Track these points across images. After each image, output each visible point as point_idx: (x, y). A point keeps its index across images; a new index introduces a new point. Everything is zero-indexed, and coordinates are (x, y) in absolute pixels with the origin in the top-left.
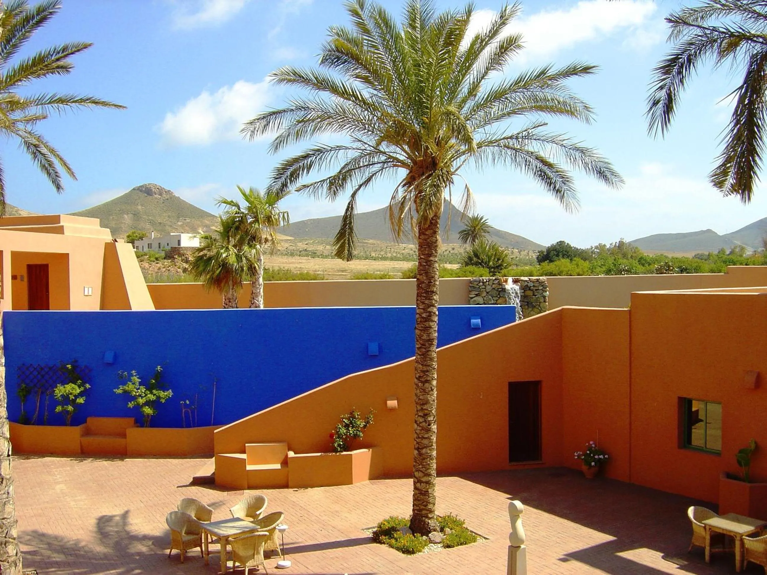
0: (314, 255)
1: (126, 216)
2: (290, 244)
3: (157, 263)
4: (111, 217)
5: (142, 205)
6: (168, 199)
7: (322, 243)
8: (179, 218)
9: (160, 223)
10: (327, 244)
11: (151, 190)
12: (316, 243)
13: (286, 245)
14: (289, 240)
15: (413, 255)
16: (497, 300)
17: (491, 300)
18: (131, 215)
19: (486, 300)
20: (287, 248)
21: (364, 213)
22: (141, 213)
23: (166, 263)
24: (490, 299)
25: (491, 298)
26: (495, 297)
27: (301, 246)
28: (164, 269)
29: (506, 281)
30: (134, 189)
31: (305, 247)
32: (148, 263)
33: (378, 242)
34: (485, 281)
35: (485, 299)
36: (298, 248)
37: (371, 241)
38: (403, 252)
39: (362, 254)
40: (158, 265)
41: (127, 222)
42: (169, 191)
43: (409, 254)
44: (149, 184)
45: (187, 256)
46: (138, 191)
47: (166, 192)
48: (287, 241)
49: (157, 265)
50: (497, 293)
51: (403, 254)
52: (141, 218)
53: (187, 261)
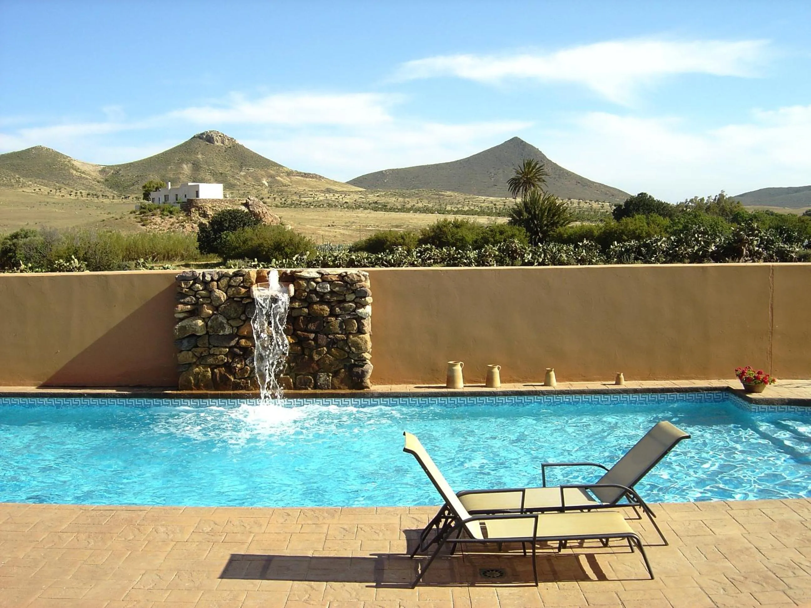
0: (385, 208)
1: (185, 166)
2: (361, 196)
3: (171, 218)
4: (170, 167)
5: (203, 154)
6: (230, 148)
7: (395, 195)
8: (241, 167)
9: (221, 174)
10: (399, 196)
11: (213, 138)
12: (388, 195)
13: (356, 197)
14: (360, 192)
15: (492, 209)
16: (238, 328)
17: (223, 328)
18: (190, 165)
19: (211, 327)
20: (355, 201)
21: (447, 163)
22: (201, 162)
23: (181, 218)
24: (222, 323)
25: (225, 321)
26: (234, 319)
27: (372, 198)
28: (178, 224)
29: (262, 280)
30: (194, 137)
31: (376, 199)
32: (161, 217)
33: (456, 194)
34: (208, 278)
35: (209, 323)
36: (368, 200)
37: (448, 193)
38: (483, 205)
39: (436, 207)
40: (172, 220)
41: (186, 173)
42: (232, 139)
43: (488, 207)
44: (210, 132)
45: (205, 209)
46: (198, 139)
47: (228, 140)
48: (356, 192)
49: (170, 219)
50: (240, 310)
51: (481, 207)
52: (201, 167)
53: (205, 215)
